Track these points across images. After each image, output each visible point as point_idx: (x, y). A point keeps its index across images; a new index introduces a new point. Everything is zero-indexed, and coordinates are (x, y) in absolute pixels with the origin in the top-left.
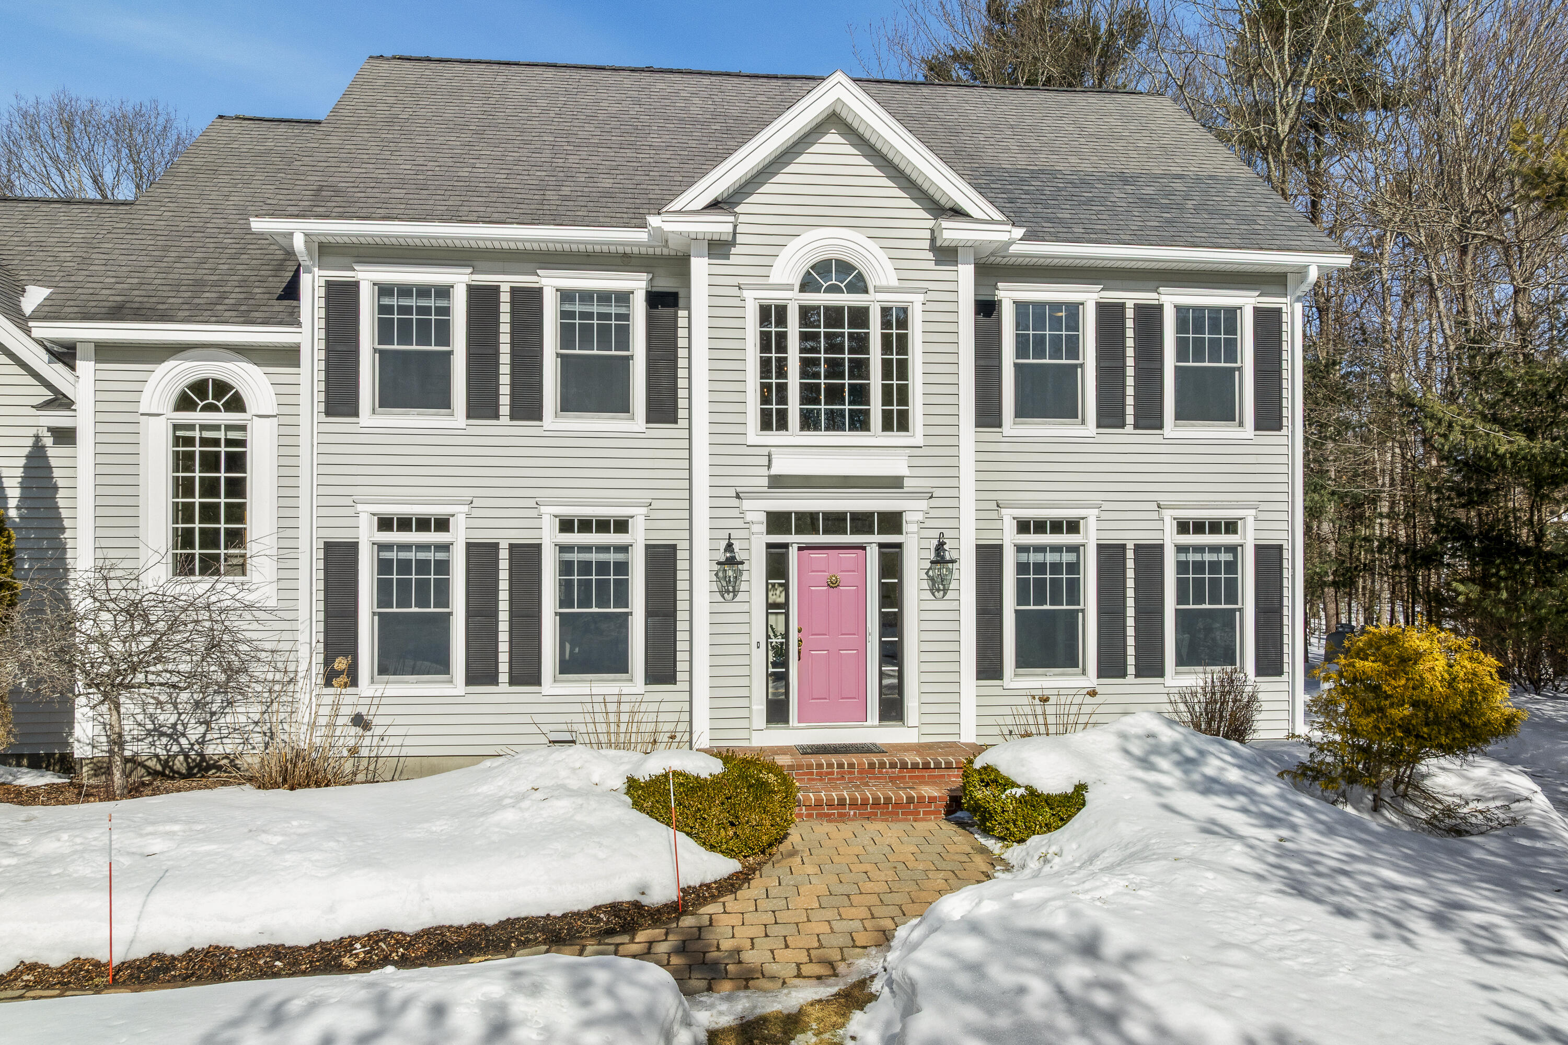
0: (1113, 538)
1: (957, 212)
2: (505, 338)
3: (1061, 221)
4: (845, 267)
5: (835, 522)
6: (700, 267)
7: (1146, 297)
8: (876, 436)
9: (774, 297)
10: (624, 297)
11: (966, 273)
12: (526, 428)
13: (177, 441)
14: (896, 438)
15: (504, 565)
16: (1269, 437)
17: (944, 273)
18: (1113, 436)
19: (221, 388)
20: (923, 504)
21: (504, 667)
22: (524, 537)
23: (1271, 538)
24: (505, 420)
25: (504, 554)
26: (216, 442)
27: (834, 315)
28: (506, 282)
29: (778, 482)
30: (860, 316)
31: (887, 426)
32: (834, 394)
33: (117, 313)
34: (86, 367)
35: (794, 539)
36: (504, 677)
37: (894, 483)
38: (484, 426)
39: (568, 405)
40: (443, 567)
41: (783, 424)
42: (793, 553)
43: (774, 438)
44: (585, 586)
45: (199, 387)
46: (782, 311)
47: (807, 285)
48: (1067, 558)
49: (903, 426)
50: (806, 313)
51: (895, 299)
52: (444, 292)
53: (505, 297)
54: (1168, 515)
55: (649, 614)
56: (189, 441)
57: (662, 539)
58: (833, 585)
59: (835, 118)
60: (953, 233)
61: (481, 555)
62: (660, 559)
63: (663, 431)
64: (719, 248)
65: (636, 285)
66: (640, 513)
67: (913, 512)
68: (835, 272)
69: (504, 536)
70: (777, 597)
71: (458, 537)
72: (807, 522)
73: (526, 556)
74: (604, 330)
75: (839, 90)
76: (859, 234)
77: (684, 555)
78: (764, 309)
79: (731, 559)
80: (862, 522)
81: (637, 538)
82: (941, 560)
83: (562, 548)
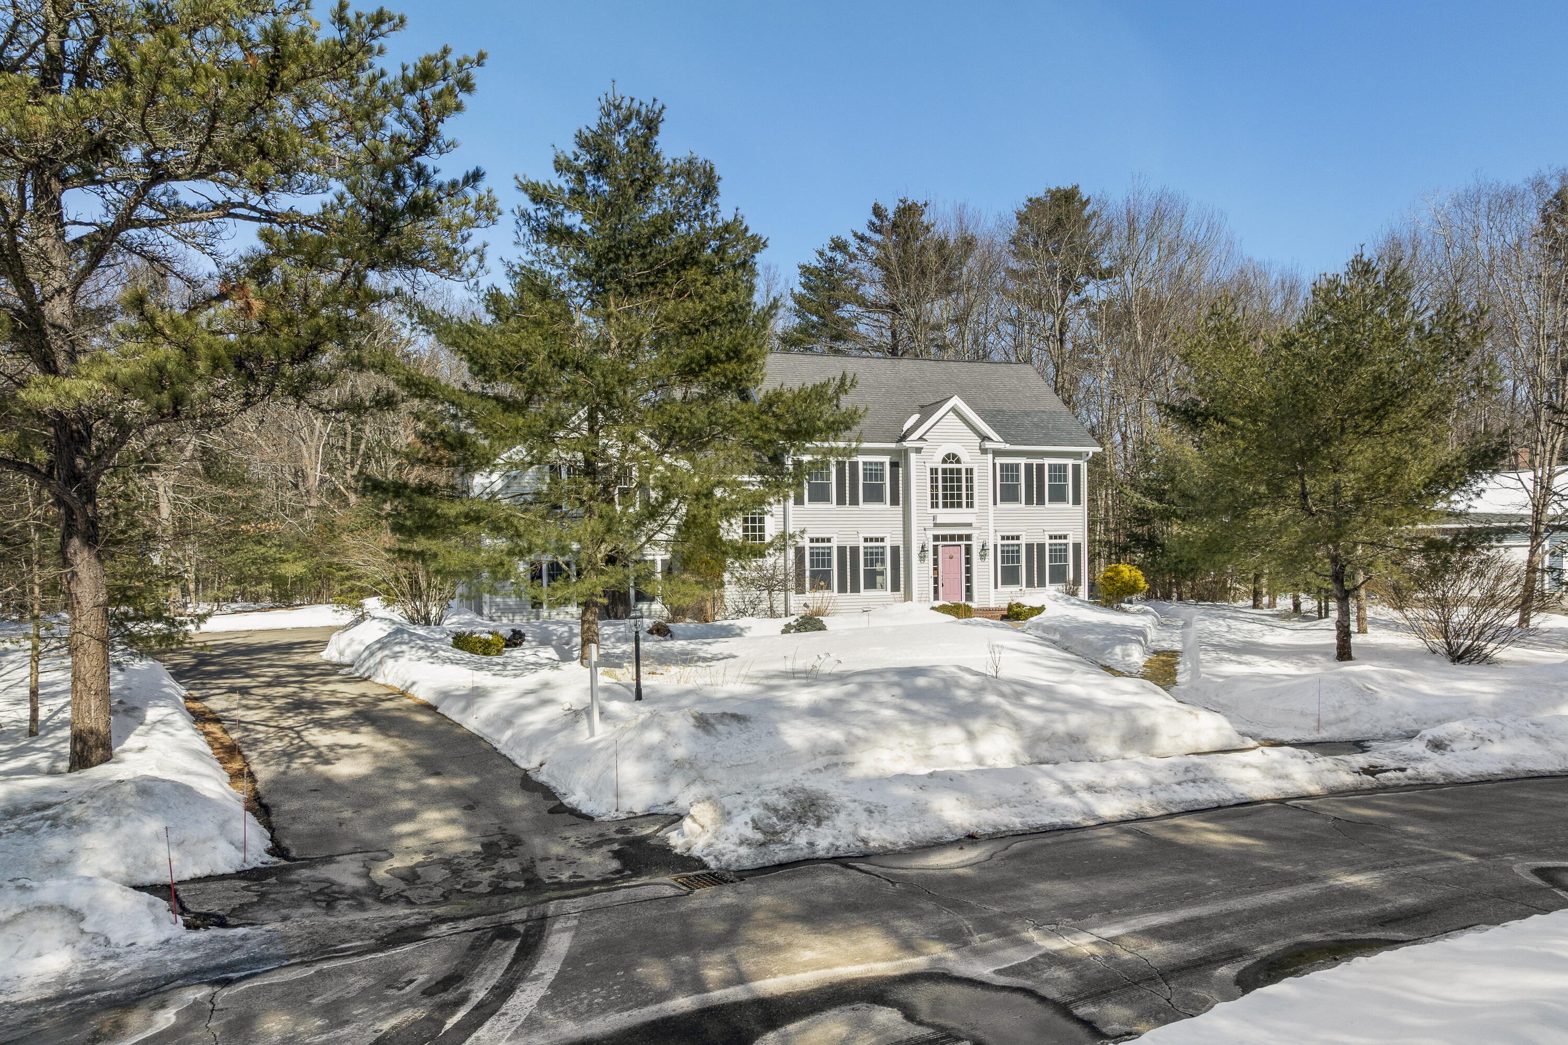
0: (1030, 541)
1: (990, 439)
2: (847, 478)
3: (1013, 436)
4: (954, 456)
5: (952, 538)
6: (913, 456)
7: (1040, 461)
8: (964, 509)
9: (934, 466)
10: (882, 464)
11: (990, 456)
12: (854, 508)
14: (970, 510)
15: (848, 553)
16: (1077, 507)
17: (984, 457)
18: (1030, 507)
20: (978, 531)
21: (849, 587)
22: (854, 544)
23: (1078, 541)
24: (847, 505)
25: (848, 550)
27: (952, 471)
28: (847, 460)
29: (936, 525)
30: (959, 471)
31: (968, 506)
32: (952, 496)
35: (941, 543)
36: (849, 590)
37: (970, 525)
38: (842, 508)
39: (866, 500)
40: (830, 554)
41: (937, 507)
42: (940, 548)
43: (935, 510)
44: (872, 560)
46: (936, 470)
47: (944, 461)
48: (1016, 548)
49: (972, 506)
50: (944, 471)
51: (969, 466)
53: (847, 465)
54: (1047, 534)
55: (892, 569)
57: (895, 544)
58: (951, 558)
59: (954, 410)
60: (988, 445)
61: (842, 550)
62: (895, 550)
63: (895, 508)
64: (918, 450)
65: (886, 459)
66: (888, 535)
67: (975, 533)
68: (951, 457)
69: (849, 544)
70: (936, 562)
71: (834, 544)
72: (944, 538)
73: (855, 550)
74: (876, 475)
75: (956, 401)
76: (959, 445)
77: (901, 549)
78: (931, 469)
79: (923, 549)
80: (960, 537)
81: (888, 544)
82: (984, 548)
83: (865, 548)
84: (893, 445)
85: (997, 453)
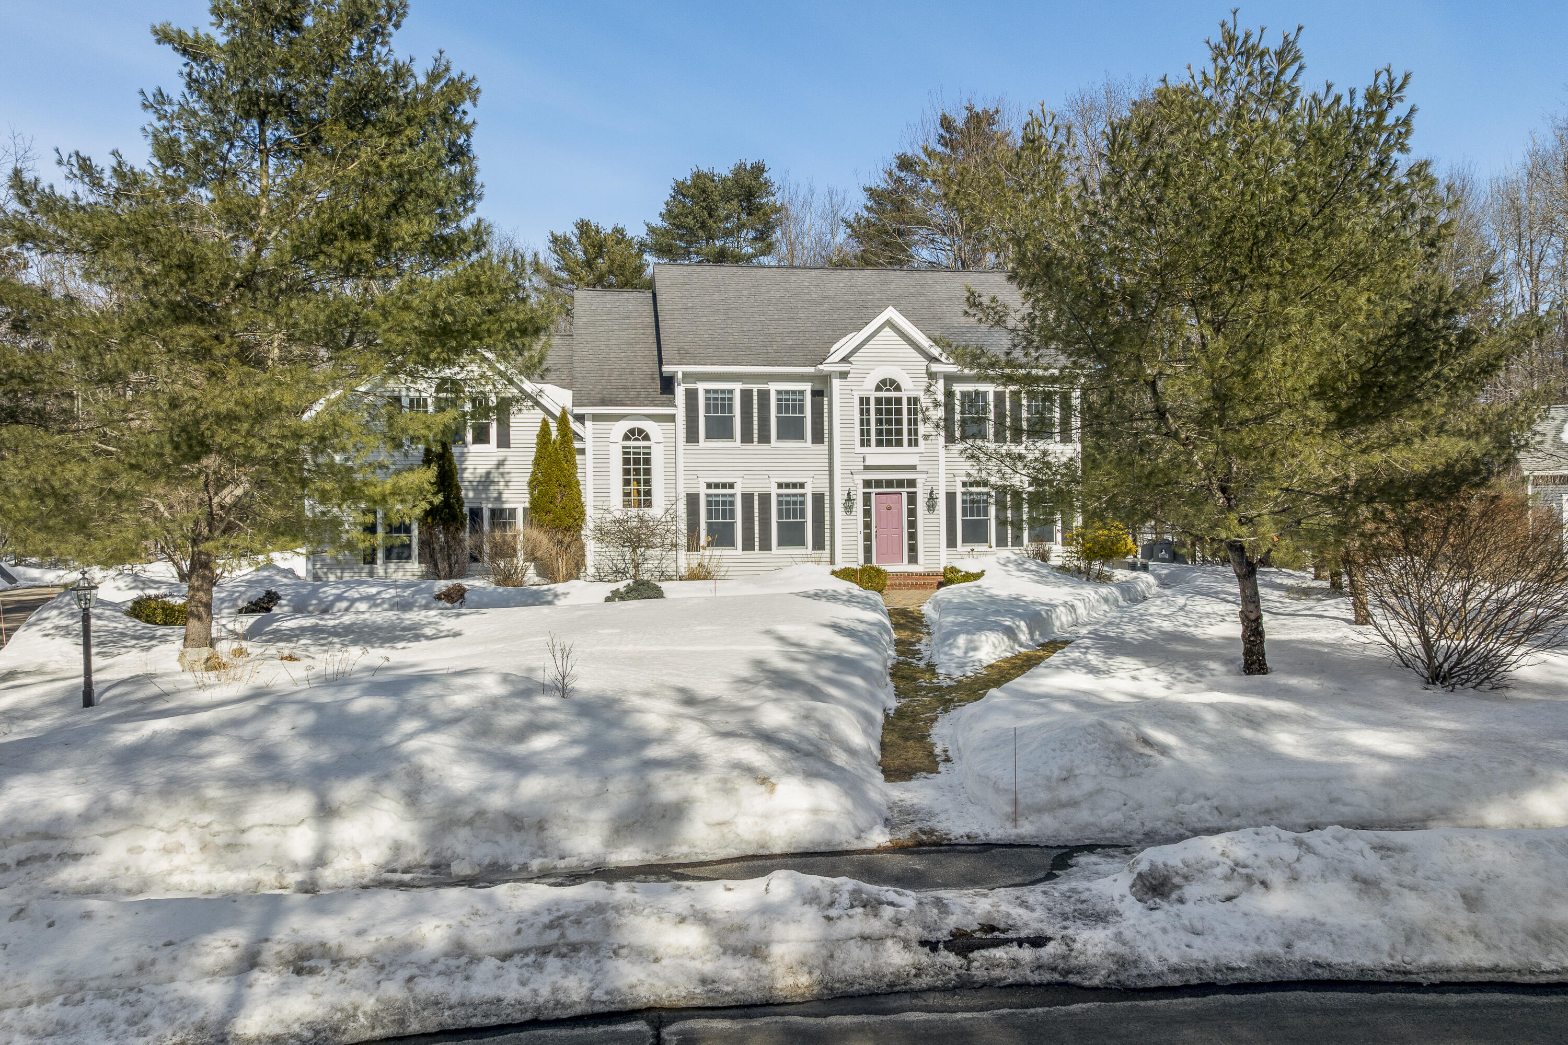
0: (1001, 489)
1: (939, 361)
2: (755, 410)
4: (892, 382)
5: (890, 483)
6: (836, 383)
7: (1014, 388)
8: (905, 449)
9: (865, 394)
10: (802, 393)
11: (941, 383)
12: (764, 446)
13: (625, 453)
14: (913, 449)
15: (756, 502)
16: (1066, 445)
17: (932, 383)
18: (1001, 445)
19: (641, 431)
20: (925, 476)
21: (757, 544)
22: (764, 491)
24: (755, 443)
25: (756, 498)
26: (639, 453)
27: (889, 401)
28: (755, 387)
29: (866, 468)
30: (898, 401)
31: (910, 445)
32: (889, 432)
33: (604, 402)
34: (588, 424)
35: (873, 490)
36: (757, 548)
37: (914, 467)
38: (748, 446)
39: (780, 437)
40: (732, 503)
41: (869, 445)
42: (873, 496)
43: (865, 450)
44: (788, 510)
45: (632, 431)
46: (868, 399)
47: (878, 388)
48: (982, 497)
49: (916, 445)
50: (879, 401)
51: (913, 394)
52: (731, 392)
53: (755, 393)
55: (814, 522)
56: (629, 453)
57: (818, 491)
58: (889, 509)
59: (889, 323)
60: (935, 368)
61: (747, 498)
62: (818, 499)
63: (819, 447)
64: (843, 375)
65: (807, 387)
66: (809, 481)
67: (920, 479)
68: (889, 384)
69: (757, 491)
70: (867, 513)
71: (738, 491)
72: (879, 484)
73: (765, 499)
74: (794, 406)
75: (890, 313)
76: (898, 369)
77: (827, 498)
78: (861, 399)
79: (849, 499)
80: (900, 483)
81: (809, 491)
82: (932, 498)
83: (779, 495)
84: (810, 370)
85: (950, 379)
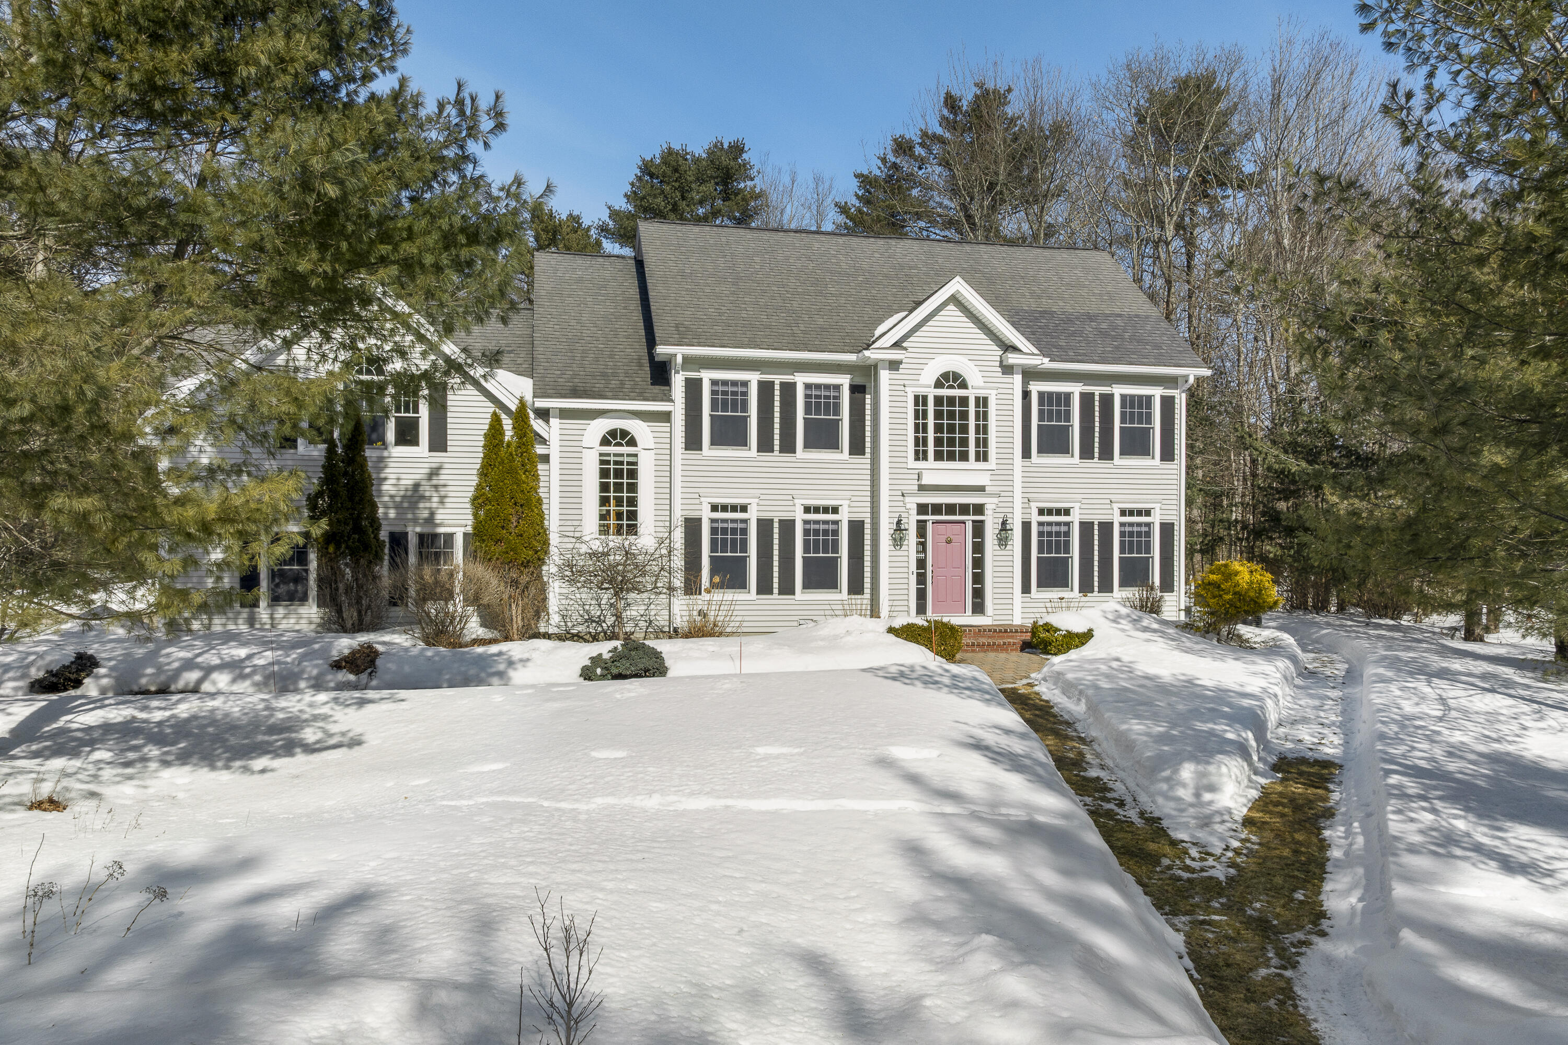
0: (1087, 518)
1: (1015, 349)
2: (777, 409)
3: (1060, 348)
4: (957, 376)
5: (951, 509)
6: (885, 375)
7: (1105, 390)
8: (972, 463)
9: (921, 391)
10: (837, 387)
11: (1018, 379)
12: (787, 457)
13: (602, 462)
14: (981, 465)
15: (776, 530)
16: (1168, 465)
17: (1007, 379)
18: (1088, 463)
19: (624, 433)
20: (995, 500)
21: (776, 585)
22: (786, 516)
23: (1168, 519)
24: (776, 453)
25: (776, 525)
26: (622, 463)
27: (951, 400)
28: (778, 379)
29: (922, 488)
30: (964, 401)
31: (978, 459)
32: (951, 442)
33: (575, 393)
34: (554, 422)
35: (930, 517)
36: (776, 591)
37: (981, 489)
38: (767, 456)
39: (807, 445)
40: (744, 531)
41: (925, 458)
42: (929, 526)
43: (921, 464)
44: (816, 542)
45: (613, 433)
46: (925, 398)
47: (939, 384)
48: (1063, 529)
49: (985, 459)
50: (938, 400)
51: (982, 393)
52: (745, 384)
53: (777, 387)
54: (1116, 506)
55: (850, 557)
56: (608, 462)
57: (857, 517)
58: (949, 542)
59: (954, 299)
60: (1013, 359)
61: (765, 526)
62: (856, 528)
63: (857, 459)
64: (894, 365)
65: (844, 381)
66: (845, 503)
67: (990, 504)
68: (951, 378)
69: (777, 515)
70: (922, 546)
71: (753, 515)
72: (937, 509)
73: (788, 526)
74: (827, 405)
75: (957, 286)
76: (964, 359)
77: (867, 526)
78: (916, 398)
79: (899, 528)
80: (964, 509)
81: (844, 517)
82: (1004, 526)
83: (806, 522)
84: (851, 357)
85: (1030, 374)
